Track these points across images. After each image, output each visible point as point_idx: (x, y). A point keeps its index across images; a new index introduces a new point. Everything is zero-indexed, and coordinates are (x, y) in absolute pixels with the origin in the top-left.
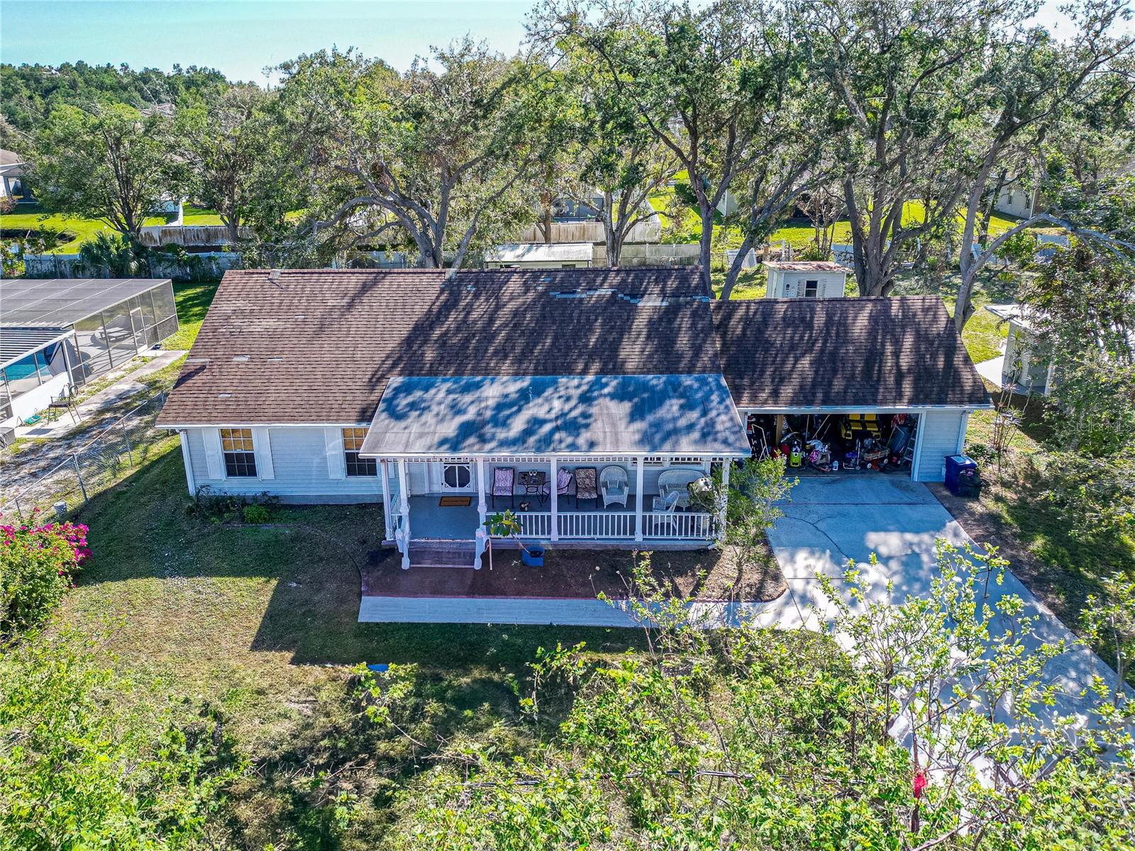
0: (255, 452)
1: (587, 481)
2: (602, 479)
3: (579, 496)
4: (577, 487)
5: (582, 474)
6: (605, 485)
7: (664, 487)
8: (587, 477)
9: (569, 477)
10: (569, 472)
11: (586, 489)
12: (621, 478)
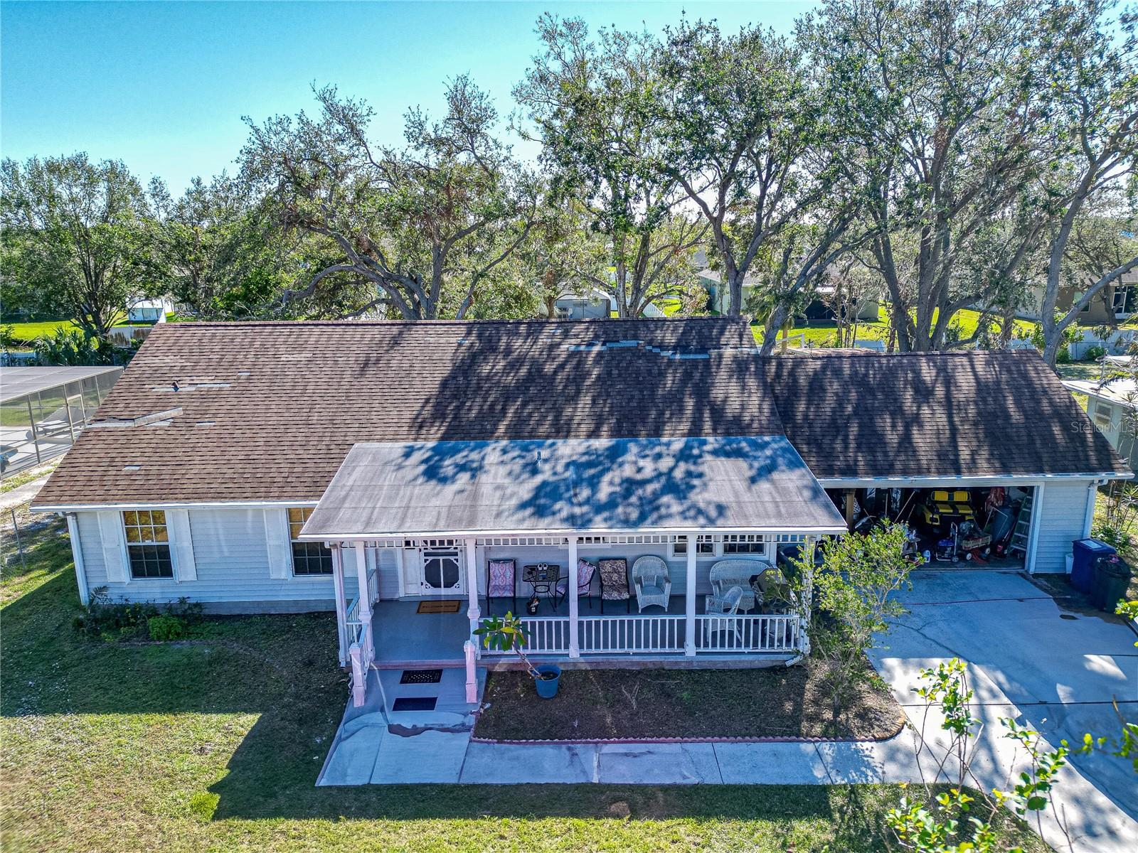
0: (171, 543)
1: (615, 577)
2: (634, 573)
3: (605, 596)
4: (602, 586)
5: (608, 566)
6: (639, 581)
7: (718, 583)
8: (615, 571)
9: (591, 570)
10: (591, 565)
11: (613, 587)
12: (660, 572)
